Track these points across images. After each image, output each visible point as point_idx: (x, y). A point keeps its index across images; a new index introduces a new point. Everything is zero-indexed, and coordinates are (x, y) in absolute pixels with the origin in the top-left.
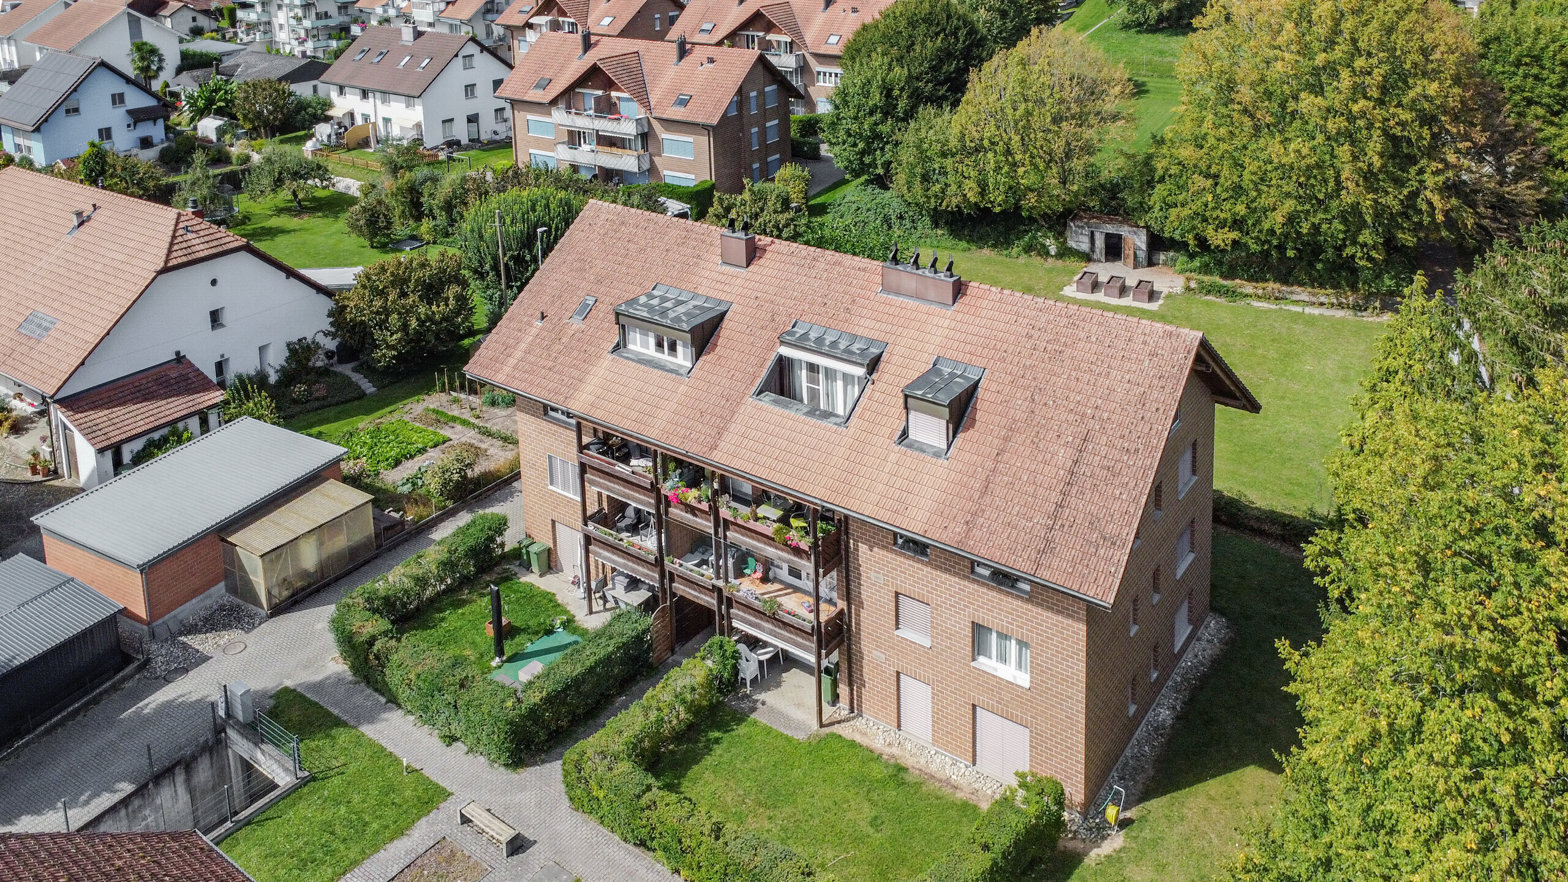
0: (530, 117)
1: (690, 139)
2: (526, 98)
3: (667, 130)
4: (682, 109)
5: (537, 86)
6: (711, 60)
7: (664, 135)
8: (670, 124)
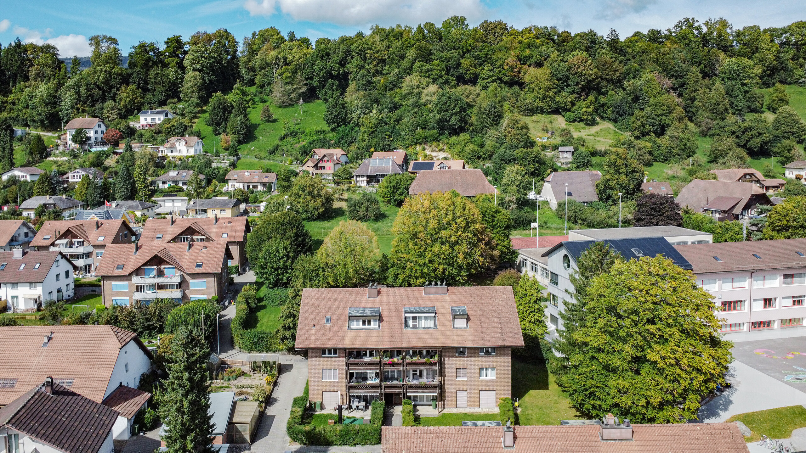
0: (113, 283)
1: (205, 280)
2: (114, 274)
3: (193, 278)
4: (201, 268)
5: (117, 268)
6: (205, 248)
7: (190, 280)
8: (194, 275)
